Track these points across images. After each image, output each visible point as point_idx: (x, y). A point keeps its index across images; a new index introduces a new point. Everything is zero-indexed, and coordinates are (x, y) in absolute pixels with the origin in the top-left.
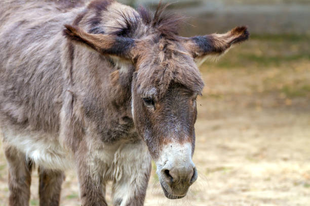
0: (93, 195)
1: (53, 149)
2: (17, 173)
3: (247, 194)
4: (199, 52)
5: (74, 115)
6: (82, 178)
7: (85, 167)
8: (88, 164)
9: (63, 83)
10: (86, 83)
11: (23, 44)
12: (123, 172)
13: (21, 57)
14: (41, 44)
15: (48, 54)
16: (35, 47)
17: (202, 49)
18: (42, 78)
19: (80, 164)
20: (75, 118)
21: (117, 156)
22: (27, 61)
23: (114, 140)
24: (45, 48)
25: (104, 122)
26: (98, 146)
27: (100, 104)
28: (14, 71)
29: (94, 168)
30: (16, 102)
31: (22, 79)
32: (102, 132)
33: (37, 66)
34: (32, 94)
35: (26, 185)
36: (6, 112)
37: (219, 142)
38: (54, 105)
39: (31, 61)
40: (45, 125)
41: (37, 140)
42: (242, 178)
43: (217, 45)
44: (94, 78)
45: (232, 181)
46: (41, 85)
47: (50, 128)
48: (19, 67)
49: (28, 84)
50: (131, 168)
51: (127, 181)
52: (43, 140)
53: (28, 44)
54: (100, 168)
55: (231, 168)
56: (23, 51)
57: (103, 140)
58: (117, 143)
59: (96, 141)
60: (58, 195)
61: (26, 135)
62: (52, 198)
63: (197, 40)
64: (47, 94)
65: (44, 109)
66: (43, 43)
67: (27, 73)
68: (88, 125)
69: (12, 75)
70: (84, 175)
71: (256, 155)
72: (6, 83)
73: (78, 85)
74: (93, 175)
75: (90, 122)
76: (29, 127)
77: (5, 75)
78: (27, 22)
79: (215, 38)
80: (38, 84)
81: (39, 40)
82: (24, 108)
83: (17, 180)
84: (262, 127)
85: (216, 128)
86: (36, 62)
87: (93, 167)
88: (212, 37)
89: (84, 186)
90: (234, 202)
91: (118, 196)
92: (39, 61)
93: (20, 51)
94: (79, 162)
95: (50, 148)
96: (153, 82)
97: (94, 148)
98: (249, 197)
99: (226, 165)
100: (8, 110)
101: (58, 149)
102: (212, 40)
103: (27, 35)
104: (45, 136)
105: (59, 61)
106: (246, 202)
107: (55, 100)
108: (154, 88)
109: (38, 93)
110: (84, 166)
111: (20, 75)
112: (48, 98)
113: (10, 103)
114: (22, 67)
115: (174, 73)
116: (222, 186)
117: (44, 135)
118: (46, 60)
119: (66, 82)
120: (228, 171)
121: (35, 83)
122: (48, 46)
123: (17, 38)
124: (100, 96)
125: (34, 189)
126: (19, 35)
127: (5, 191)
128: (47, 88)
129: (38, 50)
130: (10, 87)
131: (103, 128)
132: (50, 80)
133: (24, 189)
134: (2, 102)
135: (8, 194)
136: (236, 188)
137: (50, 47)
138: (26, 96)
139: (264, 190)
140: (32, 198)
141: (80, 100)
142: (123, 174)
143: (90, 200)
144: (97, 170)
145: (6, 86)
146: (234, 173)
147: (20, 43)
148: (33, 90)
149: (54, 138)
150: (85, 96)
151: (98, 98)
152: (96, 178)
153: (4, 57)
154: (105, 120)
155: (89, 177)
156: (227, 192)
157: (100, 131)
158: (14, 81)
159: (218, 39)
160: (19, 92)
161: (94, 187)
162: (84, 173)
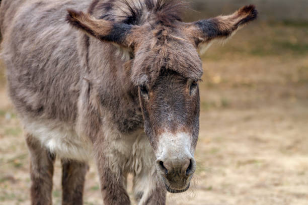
0: (113, 187)
1: (70, 138)
2: (38, 162)
3: (279, 188)
4: (203, 37)
5: (90, 104)
6: (102, 170)
7: (104, 158)
8: (107, 156)
9: (80, 71)
10: (101, 70)
11: (39, 27)
12: (142, 164)
13: (36, 41)
14: (56, 29)
15: (64, 40)
16: (50, 32)
17: (206, 34)
18: (57, 65)
19: (99, 155)
20: (92, 107)
21: (136, 147)
22: (41, 45)
23: (130, 130)
24: (61, 33)
25: (120, 112)
26: (115, 136)
27: (115, 92)
28: (29, 56)
29: (114, 159)
30: (31, 88)
31: (37, 65)
32: (118, 121)
33: (52, 52)
34: (47, 81)
35: (48, 175)
36: (20, 98)
37: (251, 133)
38: (70, 94)
39: (45, 47)
40: (60, 114)
41: (53, 129)
42: (274, 172)
43: (223, 28)
44: (108, 65)
45: (264, 175)
46: (56, 72)
47: (66, 116)
48: (34, 51)
49: (43, 70)
50: (151, 160)
51: (147, 173)
52: (59, 129)
53: (43, 28)
54: (119, 159)
55: (263, 161)
56: (38, 35)
57: (120, 129)
58: (134, 134)
59: (113, 131)
60: (81, 186)
61: (41, 123)
62: (75, 188)
63: (200, 24)
64: (62, 82)
65: (59, 97)
66: (58, 27)
67: (42, 59)
68: (104, 114)
69: (26, 60)
70: (103, 167)
71: (289, 148)
72: (21, 68)
73: (93, 72)
74: (113, 167)
75: (106, 111)
76: (44, 115)
77: (20, 59)
78: (43, 4)
79: (220, 21)
80: (53, 70)
81: (55, 23)
82: (39, 95)
83: (39, 170)
84: (296, 118)
85: (248, 119)
86: (51, 47)
87: (112, 159)
88: (216, 20)
89: (104, 178)
90: (266, 196)
91: (139, 189)
92: (54, 47)
93: (34, 35)
94: (97, 153)
95: (66, 137)
96: (143, 70)
97: (111, 139)
98: (282, 191)
99: (259, 158)
100: (23, 96)
101: (74, 138)
102: (216, 24)
103: (43, 18)
104: (61, 125)
105: (75, 47)
106: (278, 197)
107: (72, 88)
108: (145, 76)
109: (53, 80)
110: (102, 157)
111: (35, 60)
112: (63, 85)
113: (25, 90)
114: (37, 52)
115: (165, 59)
116: (253, 179)
117: (60, 123)
118: (62, 46)
119: (83, 70)
120: (260, 165)
121: (50, 70)
122: (64, 31)
123: (32, 21)
124: (115, 84)
125: (57, 179)
126: (35, 18)
127: (27, 181)
128: (62, 75)
129: (53, 35)
130: (25, 72)
131: (119, 117)
132: (65, 67)
133: (46, 179)
134: (17, 88)
135: (30, 184)
136: (268, 182)
137: (66, 33)
138: (41, 82)
139: (297, 184)
140: (54, 188)
141: (95, 88)
142: (142, 166)
143: (111, 192)
144: (116, 161)
145: (21, 71)
146: (266, 166)
147: (35, 27)
148: (47, 77)
149: (70, 127)
150: (100, 84)
151: (112, 86)
152: (116, 170)
153: (20, 40)
154: (121, 109)
155: (109, 169)
156: (259, 186)
157: (116, 120)
158: (29, 67)
159: (223, 22)
160: (33, 78)
161: (113, 179)
162: (103, 165)
